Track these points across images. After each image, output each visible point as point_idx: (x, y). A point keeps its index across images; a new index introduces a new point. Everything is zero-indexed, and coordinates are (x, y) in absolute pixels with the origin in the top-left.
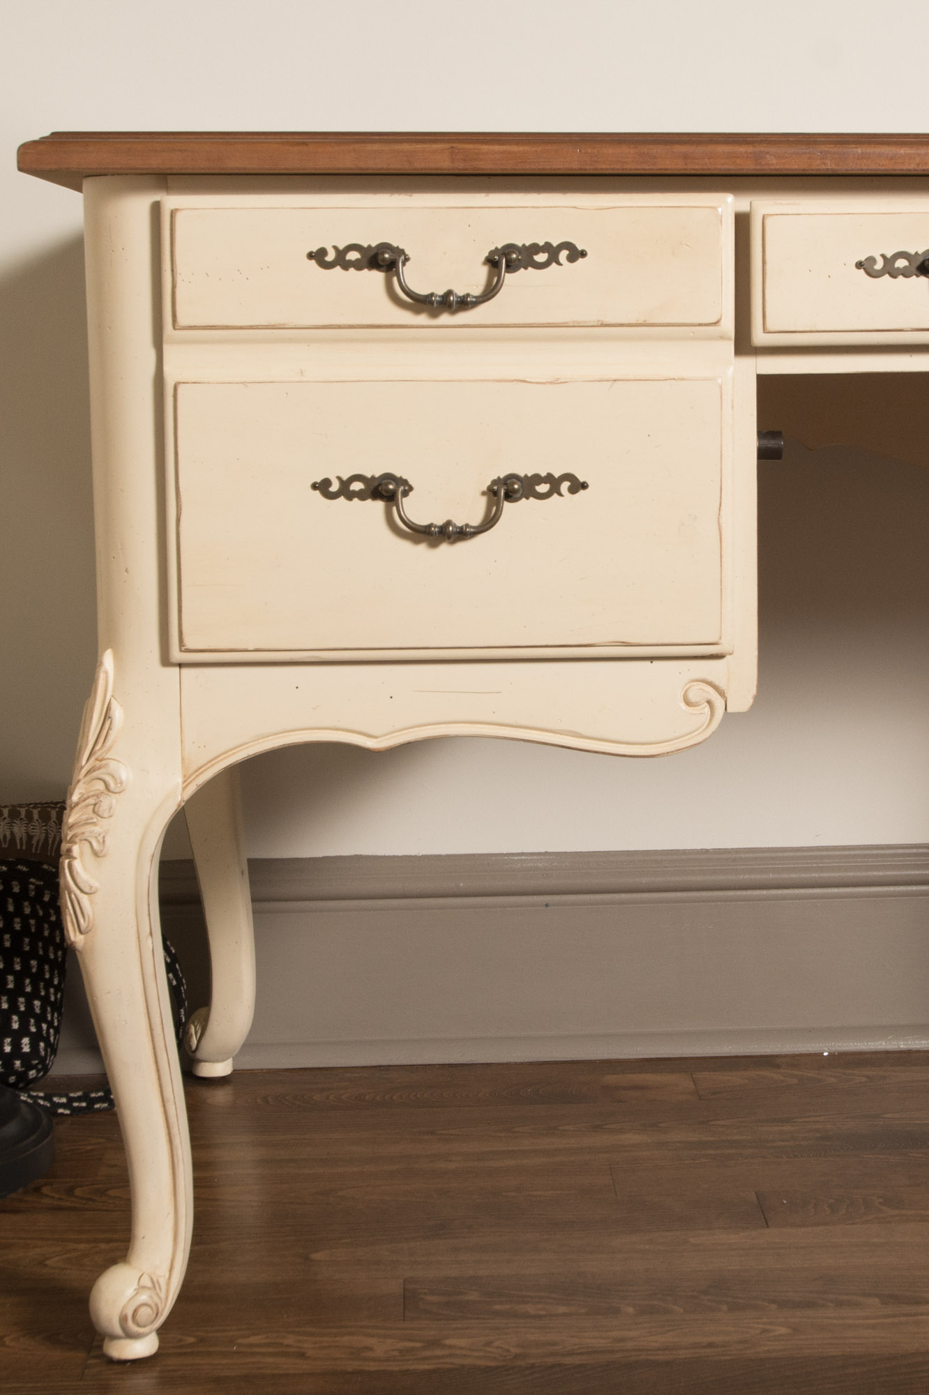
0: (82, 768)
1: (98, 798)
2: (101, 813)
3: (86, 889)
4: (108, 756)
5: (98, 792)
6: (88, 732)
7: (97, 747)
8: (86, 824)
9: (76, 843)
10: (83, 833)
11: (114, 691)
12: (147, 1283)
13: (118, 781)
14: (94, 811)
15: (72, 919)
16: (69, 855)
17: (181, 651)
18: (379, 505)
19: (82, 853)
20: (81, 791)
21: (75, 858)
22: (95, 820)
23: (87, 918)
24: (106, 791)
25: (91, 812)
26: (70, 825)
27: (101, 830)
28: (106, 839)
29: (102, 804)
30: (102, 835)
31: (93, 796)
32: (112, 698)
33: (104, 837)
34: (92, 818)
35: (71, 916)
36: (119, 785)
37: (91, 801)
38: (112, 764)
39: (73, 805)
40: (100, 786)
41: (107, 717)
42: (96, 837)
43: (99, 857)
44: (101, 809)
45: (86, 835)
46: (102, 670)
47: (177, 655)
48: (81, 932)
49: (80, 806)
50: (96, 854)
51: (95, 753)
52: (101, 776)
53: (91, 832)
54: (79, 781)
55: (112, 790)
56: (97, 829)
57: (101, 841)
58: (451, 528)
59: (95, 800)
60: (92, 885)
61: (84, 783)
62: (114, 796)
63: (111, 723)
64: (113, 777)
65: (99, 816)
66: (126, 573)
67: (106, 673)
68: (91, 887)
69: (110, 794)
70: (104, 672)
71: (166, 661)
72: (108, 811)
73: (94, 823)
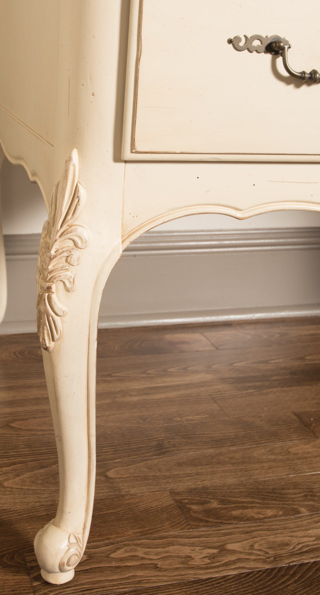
0: (58, 231)
1: (70, 252)
2: (72, 263)
3: (60, 314)
4: (75, 223)
5: (70, 248)
6: (62, 206)
7: (69, 217)
8: (62, 270)
9: (54, 282)
10: (60, 276)
11: (79, 178)
12: (73, 540)
13: (84, 241)
14: (66, 261)
15: (48, 332)
16: (49, 291)
17: (132, 152)
18: (269, 56)
19: (57, 289)
20: (57, 247)
21: (53, 293)
22: (68, 267)
23: (59, 332)
24: (75, 247)
25: (64, 262)
26: (50, 271)
27: (72, 275)
28: (75, 280)
29: (73, 256)
30: (73, 278)
31: (67, 251)
32: (78, 183)
33: (74, 279)
34: (66, 266)
35: (48, 330)
36: (84, 243)
37: (66, 254)
38: (80, 230)
39: (52, 257)
40: (71, 244)
41: (76, 196)
42: (69, 279)
43: (69, 292)
44: (72, 260)
45: (61, 277)
46: (72, 163)
47: (128, 155)
48: (53, 340)
49: (57, 258)
50: (68, 290)
51: (68, 221)
52: (71, 237)
53: (65, 276)
54: (56, 241)
55: (79, 247)
56: (69, 273)
57: (72, 282)
58: (318, 75)
59: (68, 253)
60: (64, 310)
61: (59, 242)
62: (80, 250)
63: (79, 201)
64: (80, 237)
65: (70, 264)
66: (92, 96)
67: (74, 166)
68: (64, 312)
69: (77, 249)
70: (73, 165)
71: (118, 158)
72: (77, 261)
73: (67, 270)
